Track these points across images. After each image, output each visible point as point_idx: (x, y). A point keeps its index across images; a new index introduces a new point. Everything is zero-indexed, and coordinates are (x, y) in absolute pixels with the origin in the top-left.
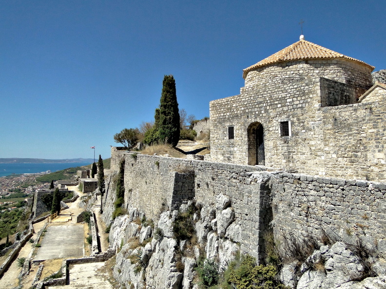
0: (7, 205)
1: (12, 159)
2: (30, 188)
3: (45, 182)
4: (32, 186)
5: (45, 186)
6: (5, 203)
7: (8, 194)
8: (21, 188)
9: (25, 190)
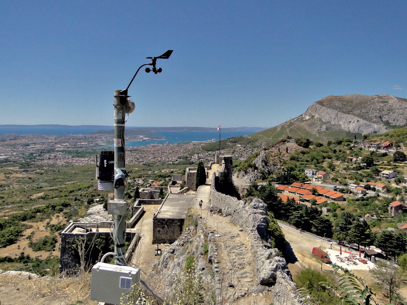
0: (172, 172)
1: (183, 128)
2: (196, 156)
3: (210, 151)
4: (198, 154)
5: (209, 154)
6: (172, 170)
7: (177, 160)
8: (188, 156)
9: (191, 157)
